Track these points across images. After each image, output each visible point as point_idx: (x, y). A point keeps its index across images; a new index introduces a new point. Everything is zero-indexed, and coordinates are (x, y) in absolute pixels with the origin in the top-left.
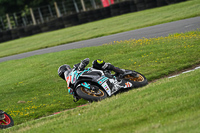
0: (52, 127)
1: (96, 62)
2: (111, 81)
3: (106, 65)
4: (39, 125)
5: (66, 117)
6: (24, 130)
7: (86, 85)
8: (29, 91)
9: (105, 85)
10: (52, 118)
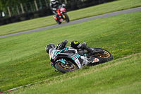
0: (126, 65)
1: (73, 43)
2: (82, 57)
3: (80, 45)
4: (117, 64)
5: (135, 59)
6: (107, 67)
7: (63, 61)
8: (110, 40)
9: (77, 61)
10: (126, 59)
